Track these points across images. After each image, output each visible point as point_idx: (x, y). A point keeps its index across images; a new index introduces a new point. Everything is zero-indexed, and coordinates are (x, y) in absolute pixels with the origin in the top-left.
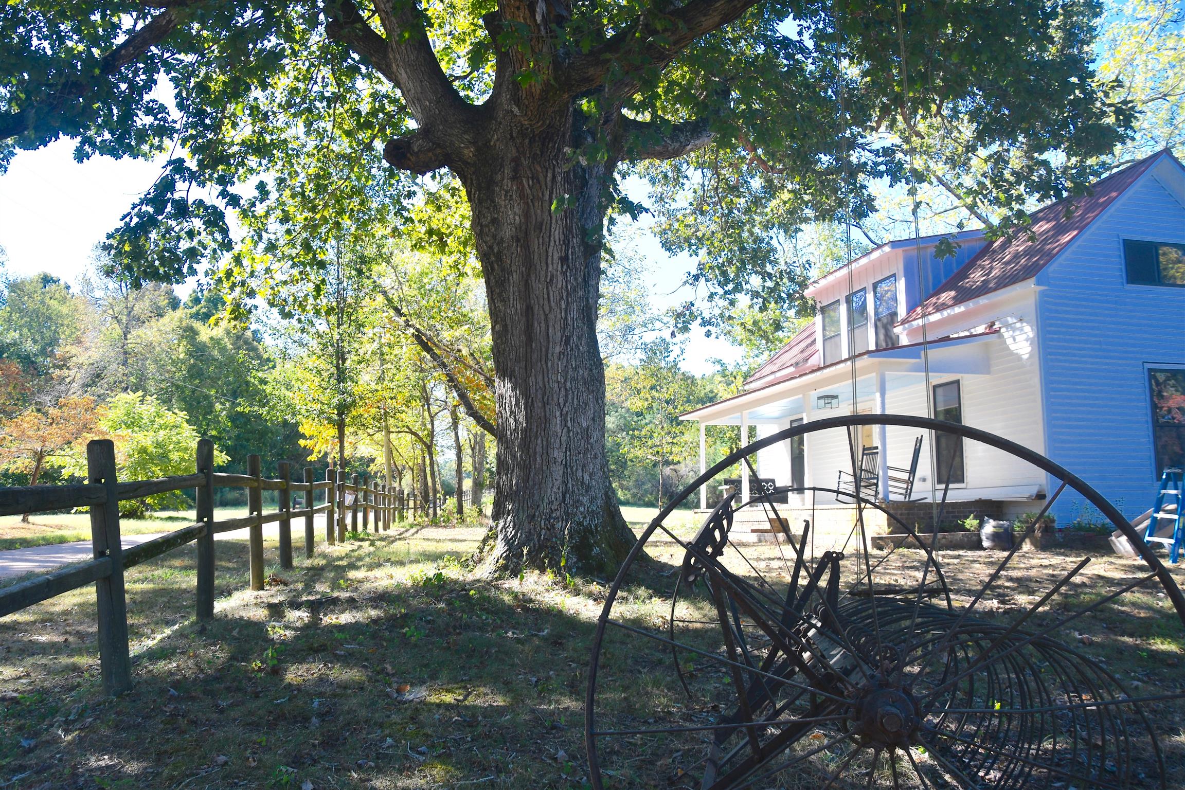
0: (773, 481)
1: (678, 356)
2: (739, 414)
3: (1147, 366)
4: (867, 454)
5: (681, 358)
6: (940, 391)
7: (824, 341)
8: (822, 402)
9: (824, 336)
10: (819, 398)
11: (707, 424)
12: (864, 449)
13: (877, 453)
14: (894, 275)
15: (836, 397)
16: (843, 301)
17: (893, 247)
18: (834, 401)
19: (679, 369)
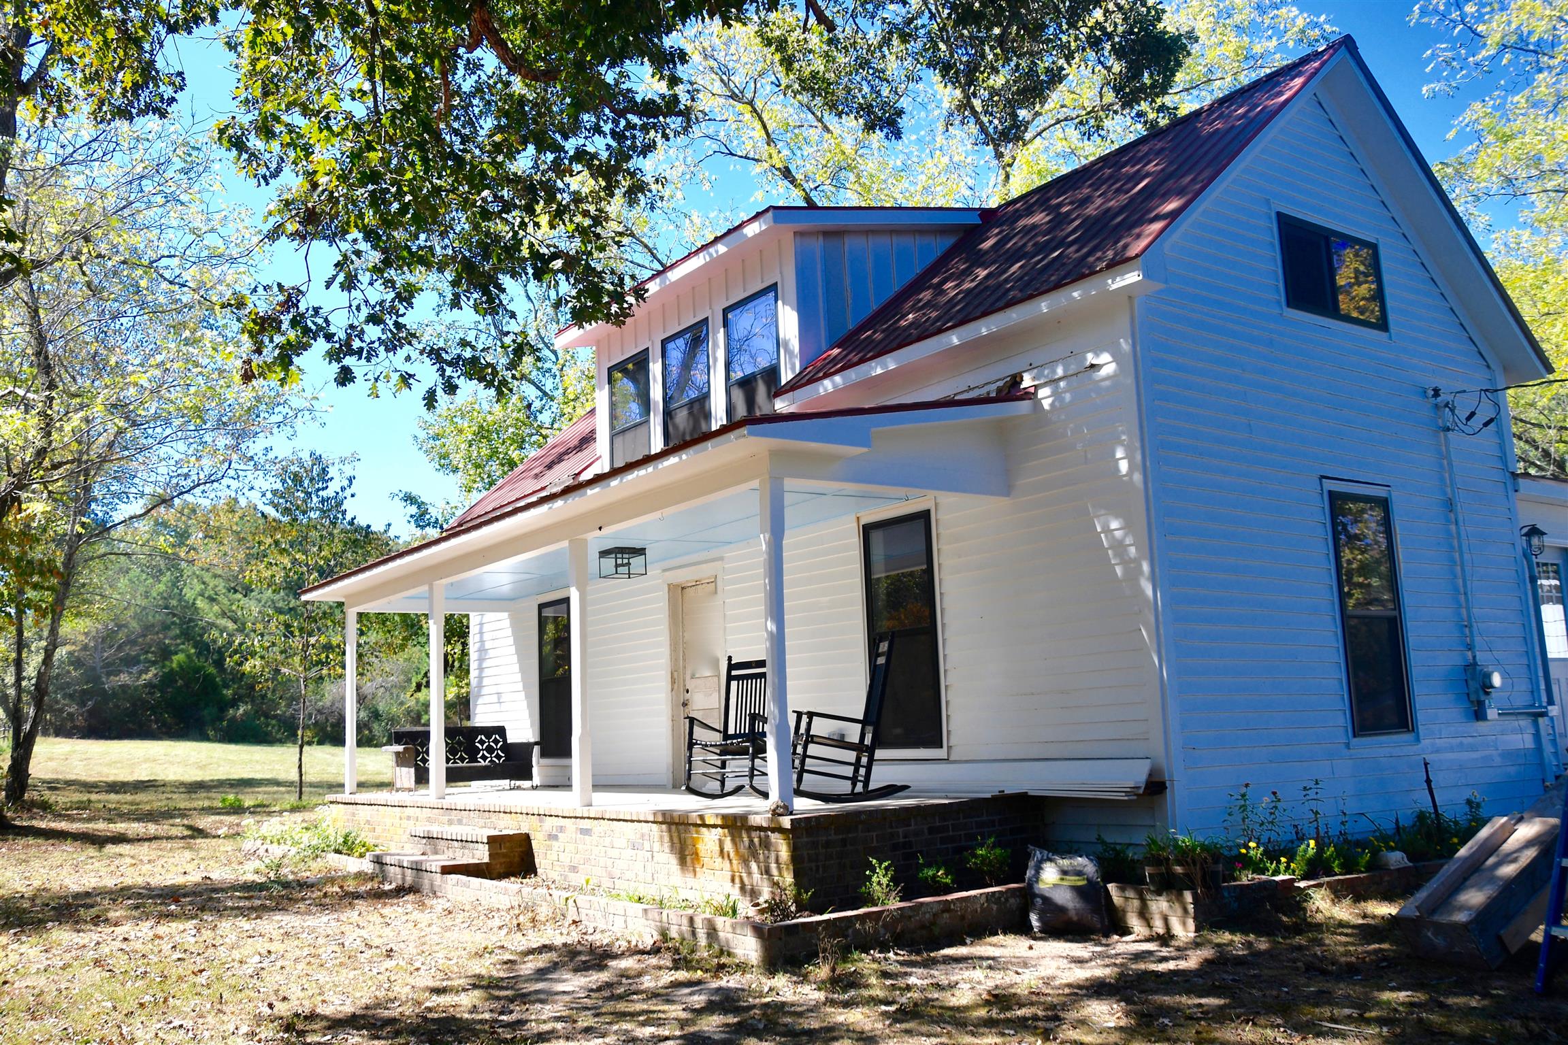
0: (501, 731)
1: (343, 489)
2: (425, 588)
3: (1329, 485)
4: (738, 678)
5: (348, 493)
6: (877, 537)
7: (612, 438)
8: (609, 563)
9: (612, 427)
10: (604, 554)
11: (361, 609)
12: (731, 667)
13: (763, 675)
14: (773, 287)
15: (641, 552)
16: (655, 352)
17: (776, 220)
18: (637, 562)
19: (344, 512)
